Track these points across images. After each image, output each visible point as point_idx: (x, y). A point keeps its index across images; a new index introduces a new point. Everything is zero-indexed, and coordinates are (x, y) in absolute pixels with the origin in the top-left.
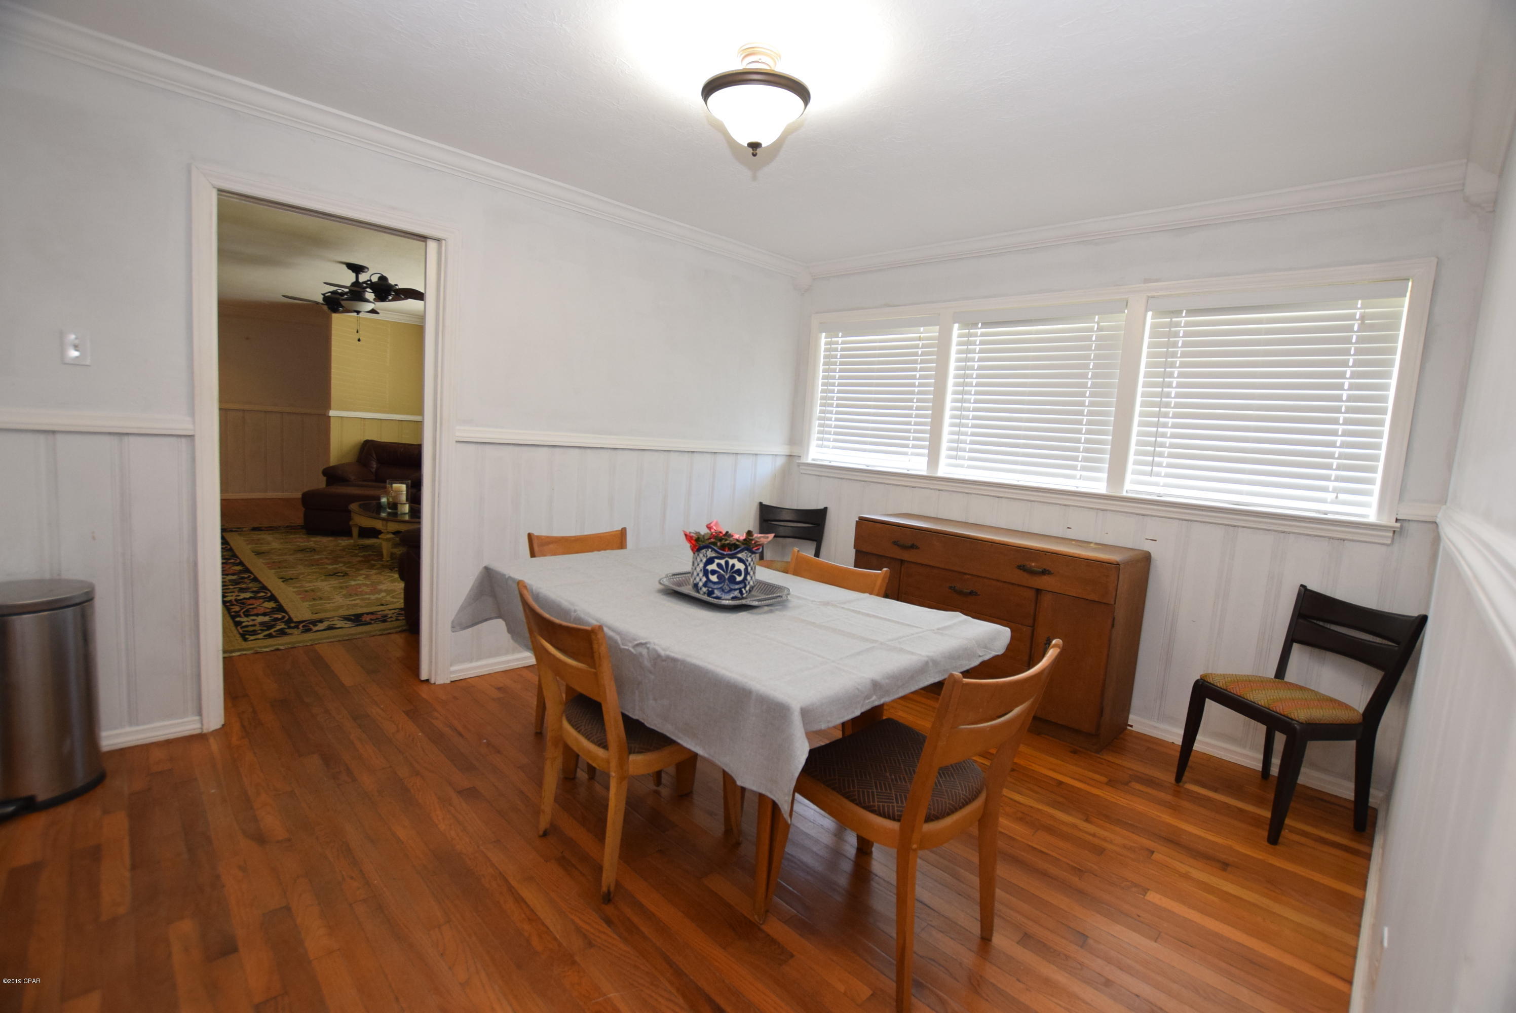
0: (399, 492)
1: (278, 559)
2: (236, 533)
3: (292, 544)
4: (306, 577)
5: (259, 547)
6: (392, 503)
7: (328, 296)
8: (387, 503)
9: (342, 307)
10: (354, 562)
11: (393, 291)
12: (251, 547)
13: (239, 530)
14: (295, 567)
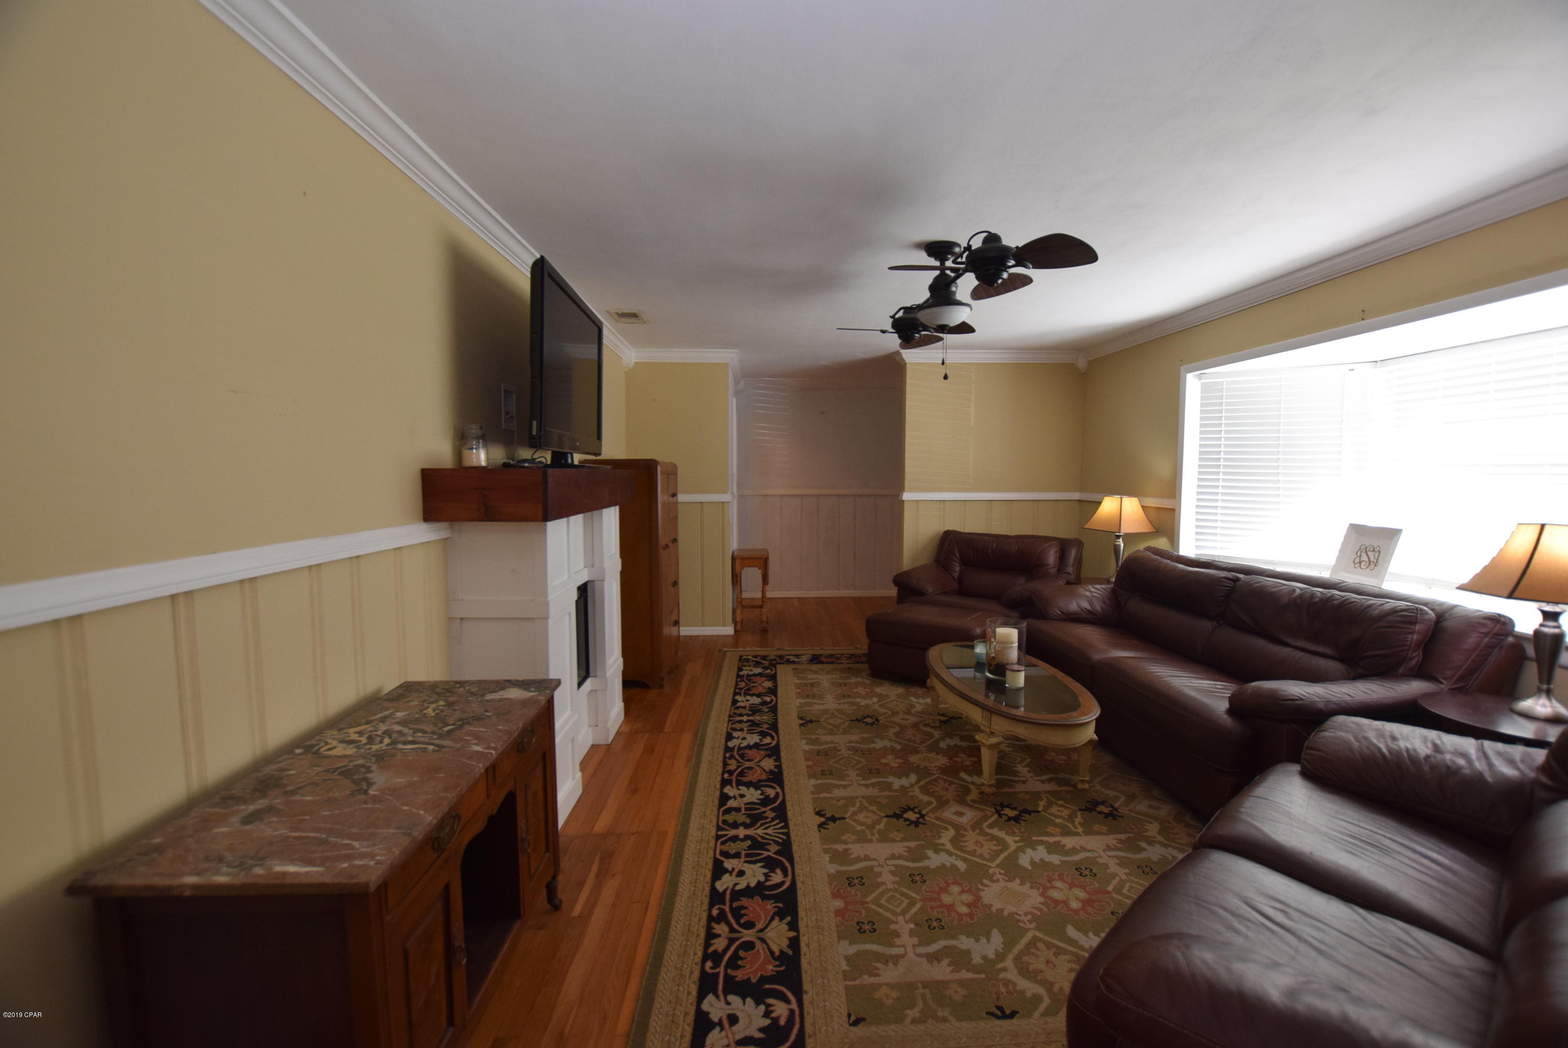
0: (1006, 643)
1: (826, 743)
2: (791, 666)
3: (850, 700)
4: (856, 818)
5: (810, 704)
6: (996, 663)
7: (900, 318)
8: (984, 657)
9: (921, 329)
10: (933, 770)
11: (1011, 258)
12: (800, 703)
13: (796, 660)
14: (844, 772)
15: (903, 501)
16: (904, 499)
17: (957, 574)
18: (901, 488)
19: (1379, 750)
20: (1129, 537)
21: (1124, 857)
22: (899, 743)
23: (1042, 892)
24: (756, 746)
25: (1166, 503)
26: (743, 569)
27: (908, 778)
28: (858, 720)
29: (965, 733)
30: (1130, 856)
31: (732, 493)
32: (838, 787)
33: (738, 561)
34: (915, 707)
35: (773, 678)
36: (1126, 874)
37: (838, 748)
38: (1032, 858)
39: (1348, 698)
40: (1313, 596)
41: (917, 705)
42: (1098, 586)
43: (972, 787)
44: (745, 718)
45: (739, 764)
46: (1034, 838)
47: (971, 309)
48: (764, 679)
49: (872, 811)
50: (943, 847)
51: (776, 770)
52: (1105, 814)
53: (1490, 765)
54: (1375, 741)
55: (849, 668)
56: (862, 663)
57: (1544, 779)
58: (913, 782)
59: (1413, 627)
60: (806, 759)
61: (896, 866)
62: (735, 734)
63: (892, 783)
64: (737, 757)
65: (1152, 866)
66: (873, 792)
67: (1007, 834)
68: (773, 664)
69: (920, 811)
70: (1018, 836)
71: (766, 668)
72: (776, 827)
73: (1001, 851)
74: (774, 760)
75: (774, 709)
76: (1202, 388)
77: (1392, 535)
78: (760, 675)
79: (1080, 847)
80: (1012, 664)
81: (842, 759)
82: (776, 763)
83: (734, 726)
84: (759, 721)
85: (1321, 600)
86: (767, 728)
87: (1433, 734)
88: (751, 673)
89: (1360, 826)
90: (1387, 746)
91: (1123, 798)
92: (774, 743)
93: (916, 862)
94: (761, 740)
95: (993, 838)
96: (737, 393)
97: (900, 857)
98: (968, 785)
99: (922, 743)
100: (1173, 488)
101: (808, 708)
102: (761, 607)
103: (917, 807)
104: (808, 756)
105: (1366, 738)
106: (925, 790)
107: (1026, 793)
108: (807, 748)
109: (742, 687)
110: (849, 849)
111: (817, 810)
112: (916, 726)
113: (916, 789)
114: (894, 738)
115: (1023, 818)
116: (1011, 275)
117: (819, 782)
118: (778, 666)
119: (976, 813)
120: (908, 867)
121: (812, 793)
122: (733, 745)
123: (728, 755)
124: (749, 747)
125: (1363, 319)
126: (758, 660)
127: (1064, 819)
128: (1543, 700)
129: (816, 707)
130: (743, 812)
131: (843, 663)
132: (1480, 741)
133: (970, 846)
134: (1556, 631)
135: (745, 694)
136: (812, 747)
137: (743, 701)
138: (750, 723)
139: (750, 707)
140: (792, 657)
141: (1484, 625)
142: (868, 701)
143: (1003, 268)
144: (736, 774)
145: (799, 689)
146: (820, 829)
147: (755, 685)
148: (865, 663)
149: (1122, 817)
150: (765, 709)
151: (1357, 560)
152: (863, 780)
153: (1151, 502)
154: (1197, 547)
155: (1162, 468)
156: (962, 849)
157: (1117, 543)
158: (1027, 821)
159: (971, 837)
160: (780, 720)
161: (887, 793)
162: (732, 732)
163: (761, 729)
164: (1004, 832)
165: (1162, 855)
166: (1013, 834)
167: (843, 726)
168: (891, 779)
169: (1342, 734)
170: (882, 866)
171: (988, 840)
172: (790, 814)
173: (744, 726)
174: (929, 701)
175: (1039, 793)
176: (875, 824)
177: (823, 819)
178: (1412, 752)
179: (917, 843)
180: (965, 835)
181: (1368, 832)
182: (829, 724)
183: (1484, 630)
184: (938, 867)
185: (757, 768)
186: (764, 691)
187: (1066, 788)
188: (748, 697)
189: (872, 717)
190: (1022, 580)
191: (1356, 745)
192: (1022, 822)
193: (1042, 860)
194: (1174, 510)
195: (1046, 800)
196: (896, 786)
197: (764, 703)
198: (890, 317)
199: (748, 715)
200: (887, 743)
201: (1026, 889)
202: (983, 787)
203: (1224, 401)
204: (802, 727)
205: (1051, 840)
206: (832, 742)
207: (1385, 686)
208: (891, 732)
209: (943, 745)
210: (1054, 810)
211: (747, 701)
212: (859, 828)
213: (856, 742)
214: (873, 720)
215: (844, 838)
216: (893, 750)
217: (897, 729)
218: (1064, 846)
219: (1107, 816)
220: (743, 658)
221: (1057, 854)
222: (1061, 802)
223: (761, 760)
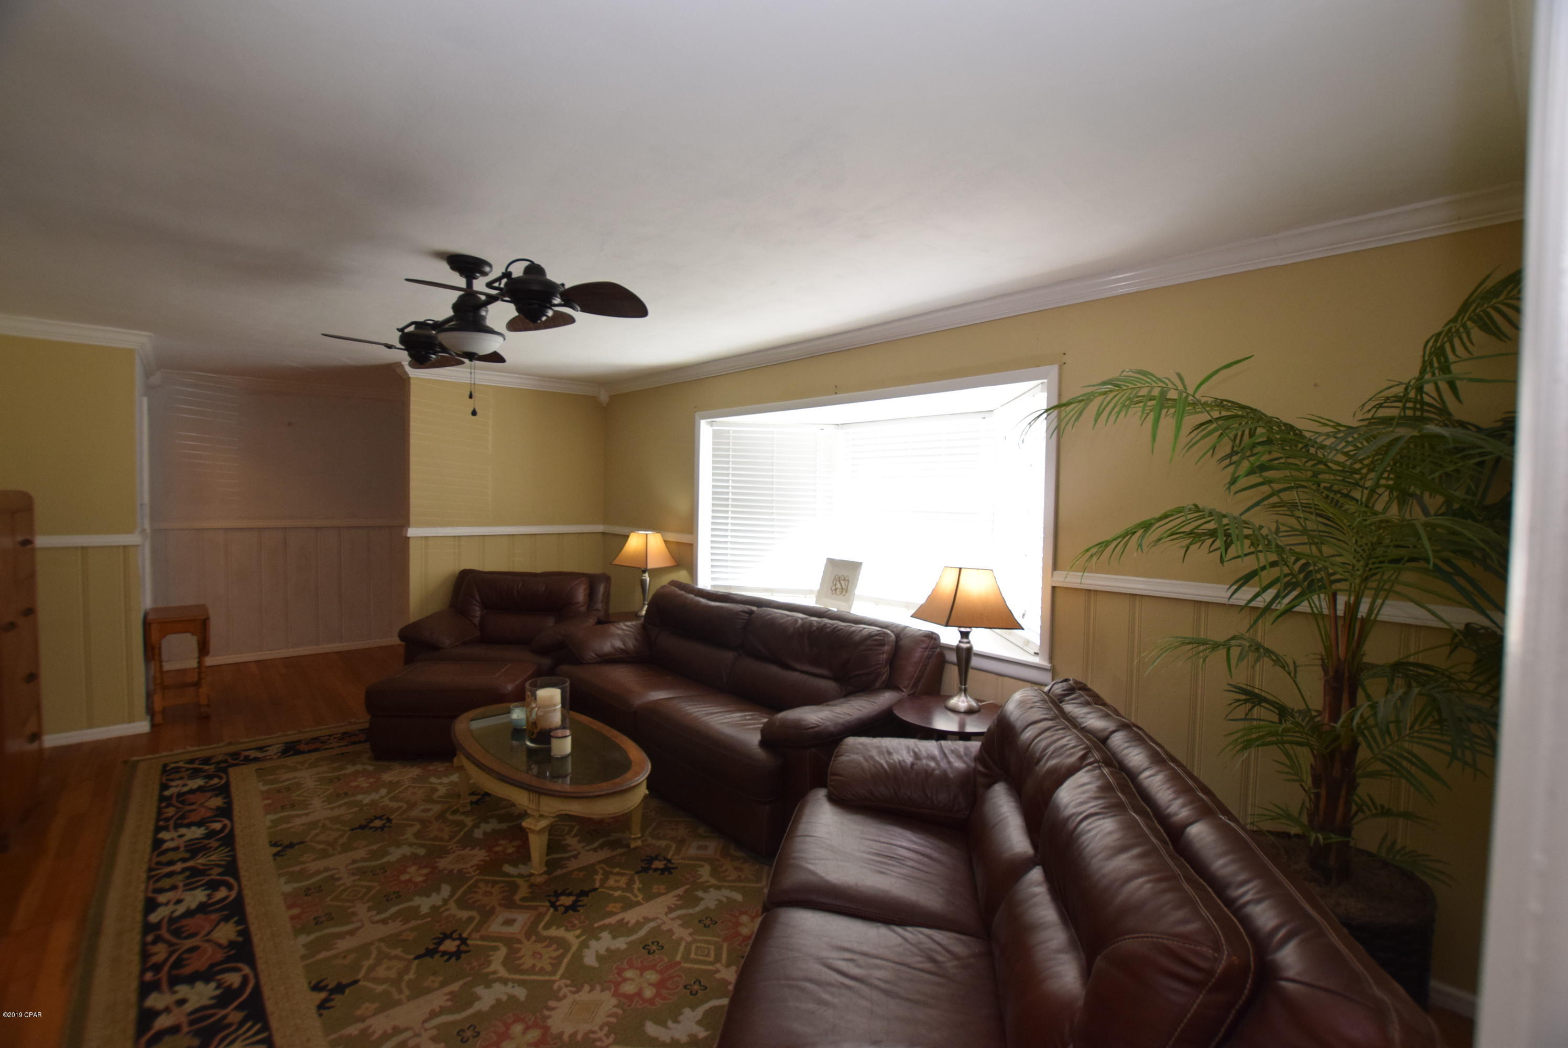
0: (548, 706)
1: (318, 873)
2: (254, 766)
3: (346, 800)
4: (373, 975)
5: (287, 819)
6: (539, 729)
7: (410, 334)
8: (524, 722)
9: (438, 350)
10: (469, 873)
11: (559, 296)
12: (272, 821)
13: (259, 755)
14: (350, 910)
15: (409, 538)
16: (408, 535)
17: (478, 619)
18: (407, 524)
19: (882, 766)
20: (655, 573)
21: (685, 915)
22: (421, 846)
23: (614, 992)
24: (203, 908)
25: (685, 538)
26: (164, 637)
27: (438, 893)
28: (362, 827)
29: (502, 812)
30: (691, 911)
31: (143, 531)
32: (340, 936)
33: (154, 628)
34: (437, 790)
35: (224, 790)
36: (690, 934)
37: (337, 876)
38: (597, 951)
39: (848, 718)
40: (811, 624)
41: (440, 787)
42: (629, 623)
43: (520, 881)
44: (178, 867)
45: (172, 949)
46: (596, 925)
47: (505, 339)
48: (209, 794)
49: (396, 957)
50: (495, 976)
51: (240, 939)
52: (660, 869)
53: (949, 762)
54: (877, 758)
55: (343, 754)
56: (360, 742)
57: (980, 768)
58: (446, 897)
59: (882, 648)
60: (289, 907)
61: (437, 1027)
62: (162, 898)
63: (419, 906)
64: (168, 936)
65: (712, 916)
66: (394, 927)
67: (567, 930)
68: (223, 768)
69: (460, 935)
70: (580, 927)
71: (210, 777)
72: (245, 1036)
73: (562, 956)
74: (235, 922)
75: (229, 840)
76: (713, 434)
77: (855, 567)
78: (201, 789)
79: (643, 918)
80: (556, 729)
81: (345, 890)
82: (240, 928)
83: (160, 885)
84: (204, 865)
85: (818, 628)
86: (219, 874)
87: (911, 742)
88: (185, 789)
89: (880, 842)
90: (887, 762)
91: (674, 846)
92: (233, 894)
93: (464, 1010)
94: (209, 896)
95: (553, 940)
96: (149, 390)
97: (443, 1011)
98: (515, 879)
99: (451, 838)
100: (690, 524)
101: (284, 826)
102: (197, 684)
103: (455, 931)
104: (291, 901)
105: (872, 757)
106: (463, 904)
107: (580, 869)
108: (288, 888)
109: (169, 815)
110: (370, 1027)
111: (314, 982)
112: (441, 816)
113: (452, 904)
114: (415, 841)
115: (581, 903)
116: (556, 312)
117: (312, 937)
118: (231, 770)
119: (528, 915)
120: (453, 1023)
121: (303, 958)
122: (159, 918)
123: (150, 938)
124: (189, 913)
125: (836, 393)
126: (196, 766)
127: (623, 890)
128: (963, 698)
129: (298, 821)
130: (186, 1029)
131: (332, 748)
132: (939, 742)
133: (528, 962)
134: (968, 645)
135: (177, 827)
136: (296, 885)
137: (172, 839)
138: (188, 873)
139: (186, 846)
140: (252, 751)
141: (923, 641)
142: (374, 796)
143: (549, 305)
144: (166, 968)
145: (267, 799)
146: (321, 1011)
147: (193, 807)
148: (365, 741)
149: (677, 868)
150: (214, 843)
151: (834, 588)
152: (378, 913)
153: (673, 537)
154: (713, 579)
155: (681, 506)
156: (518, 970)
157: (644, 578)
158: (586, 905)
159: (527, 948)
160: (240, 855)
161: (413, 923)
162: (155, 895)
163: (207, 878)
164: (563, 929)
165: (717, 900)
166: (574, 927)
167: (341, 841)
168: (417, 901)
169: (854, 756)
170: (417, 1035)
171: (546, 947)
172: (270, 1006)
173: (179, 880)
174: (455, 778)
175: (593, 865)
176: (401, 975)
177: (323, 995)
178: (903, 764)
179: (461, 982)
180: (520, 949)
181: (886, 845)
182: (320, 842)
183: (924, 646)
184: (492, 1007)
185: (207, 945)
186: (209, 814)
187: (620, 851)
188: (183, 831)
189: (380, 818)
190: (550, 622)
191: (865, 764)
192: (580, 909)
193: (608, 950)
194: (691, 545)
195: (601, 872)
196: (425, 909)
197: (211, 834)
198: (398, 329)
199: (184, 860)
200: (406, 850)
201: (597, 995)
202: (532, 878)
203: (731, 447)
204: (278, 858)
205: (612, 920)
206: (327, 869)
207: (870, 701)
208: (409, 834)
209: (478, 834)
210: (611, 882)
211: (181, 836)
212: (380, 989)
213: (363, 860)
214: (384, 822)
215: (358, 1013)
216: (415, 858)
217: (418, 827)
218: (628, 923)
219: (663, 871)
220: (168, 768)
221: (622, 936)
222: (616, 870)
223: (212, 931)
